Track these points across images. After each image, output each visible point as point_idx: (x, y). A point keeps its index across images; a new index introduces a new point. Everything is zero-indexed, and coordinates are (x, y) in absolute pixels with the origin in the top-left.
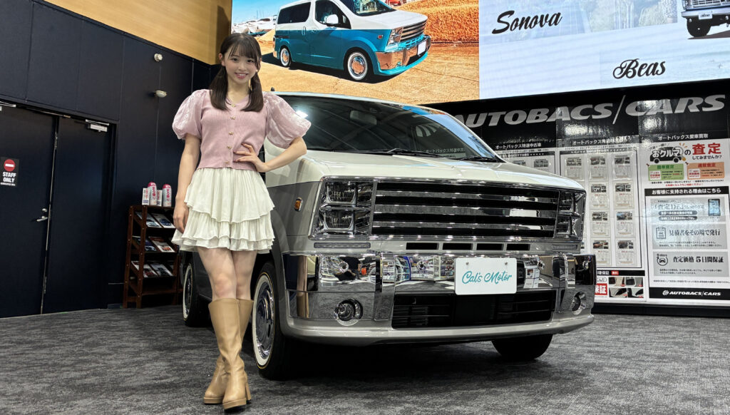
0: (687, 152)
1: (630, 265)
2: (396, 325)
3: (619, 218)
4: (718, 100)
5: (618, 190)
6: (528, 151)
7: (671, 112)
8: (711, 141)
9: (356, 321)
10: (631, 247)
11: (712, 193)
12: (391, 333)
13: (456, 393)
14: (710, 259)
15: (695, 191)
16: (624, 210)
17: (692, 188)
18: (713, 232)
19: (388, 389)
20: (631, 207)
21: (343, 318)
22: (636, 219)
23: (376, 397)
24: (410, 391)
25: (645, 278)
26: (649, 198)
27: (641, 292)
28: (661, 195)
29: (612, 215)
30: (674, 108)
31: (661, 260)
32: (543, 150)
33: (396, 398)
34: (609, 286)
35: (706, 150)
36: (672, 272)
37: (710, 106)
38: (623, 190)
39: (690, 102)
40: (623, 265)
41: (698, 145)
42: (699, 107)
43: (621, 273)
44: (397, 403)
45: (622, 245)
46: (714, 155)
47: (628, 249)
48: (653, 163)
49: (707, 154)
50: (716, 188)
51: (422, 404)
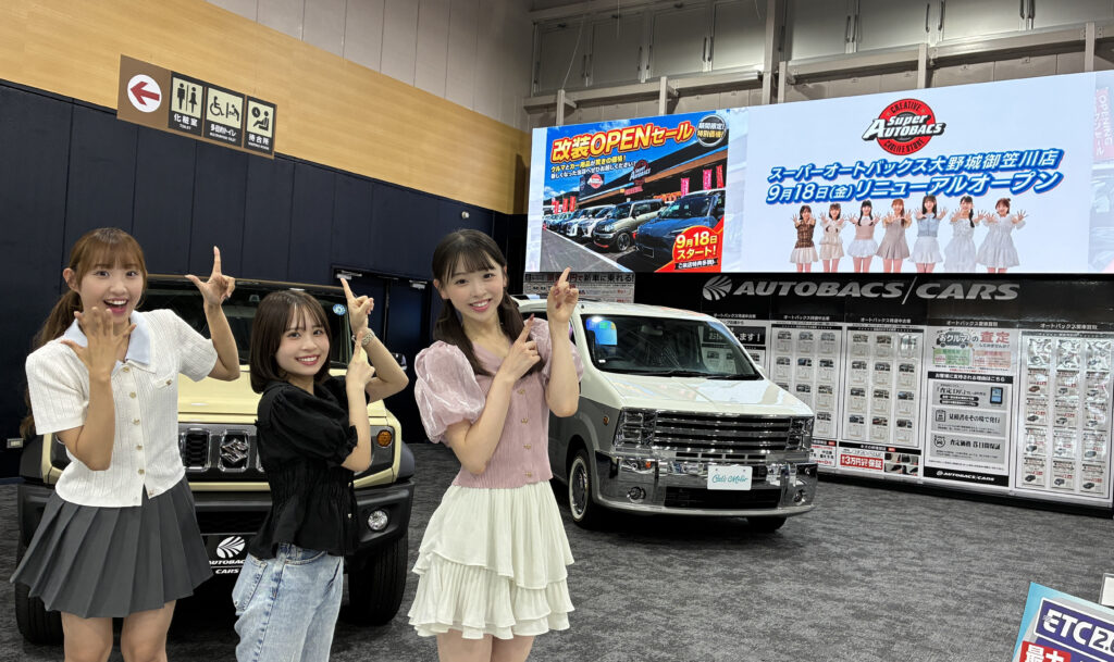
0: (976, 339)
1: (907, 443)
2: (667, 505)
3: (900, 397)
4: (1011, 289)
5: (901, 370)
6: (816, 323)
7: (962, 297)
8: (1001, 330)
9: (641, 501)
10: (910, 427)
11: (995, 382)
12: (664, 510)
13: (705, 551)
14: (987, 446)
15: (979, 378)
16: (906, 390)
17: (977, 375)
18: (992, 419)
19: (660, 544)
20: (913, 388)
21: (633, 497)
22: (916, 400)
23: (653, 548)
24: (674, 547)
25: (921, 458)
26: (932, 381)
27: (916, 470)
28: (944, 378)
29: (893, 393)
30: (966, 294)
31: (938, 441)
32: (831, 324)
33: (665, 550)
34: (885, 461)
35: (995, 338)
36: (948, 454)
37: (1003, 294)
38: (907, 370)
39: (983, 289)
40: (900, 443)
41: (987, 333)
42: (992, 295)
43: (898, 450)
44: (665, 554)
45: (901, 424)
46: (1002, 344)
47: (906, 428)
48: (939, 347)
49: (995, 343)
50: (1000, 377)
51: (681, 556)
